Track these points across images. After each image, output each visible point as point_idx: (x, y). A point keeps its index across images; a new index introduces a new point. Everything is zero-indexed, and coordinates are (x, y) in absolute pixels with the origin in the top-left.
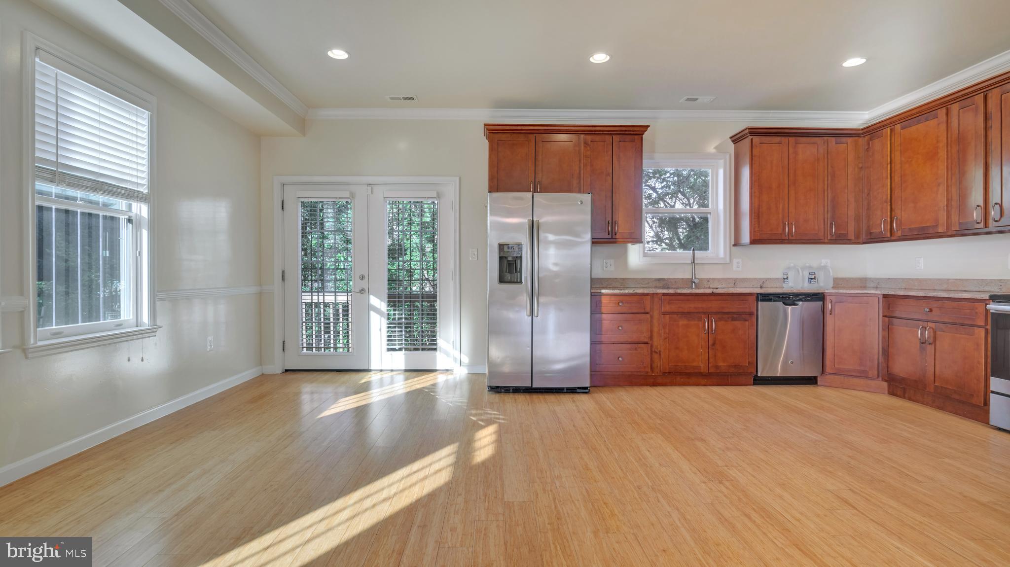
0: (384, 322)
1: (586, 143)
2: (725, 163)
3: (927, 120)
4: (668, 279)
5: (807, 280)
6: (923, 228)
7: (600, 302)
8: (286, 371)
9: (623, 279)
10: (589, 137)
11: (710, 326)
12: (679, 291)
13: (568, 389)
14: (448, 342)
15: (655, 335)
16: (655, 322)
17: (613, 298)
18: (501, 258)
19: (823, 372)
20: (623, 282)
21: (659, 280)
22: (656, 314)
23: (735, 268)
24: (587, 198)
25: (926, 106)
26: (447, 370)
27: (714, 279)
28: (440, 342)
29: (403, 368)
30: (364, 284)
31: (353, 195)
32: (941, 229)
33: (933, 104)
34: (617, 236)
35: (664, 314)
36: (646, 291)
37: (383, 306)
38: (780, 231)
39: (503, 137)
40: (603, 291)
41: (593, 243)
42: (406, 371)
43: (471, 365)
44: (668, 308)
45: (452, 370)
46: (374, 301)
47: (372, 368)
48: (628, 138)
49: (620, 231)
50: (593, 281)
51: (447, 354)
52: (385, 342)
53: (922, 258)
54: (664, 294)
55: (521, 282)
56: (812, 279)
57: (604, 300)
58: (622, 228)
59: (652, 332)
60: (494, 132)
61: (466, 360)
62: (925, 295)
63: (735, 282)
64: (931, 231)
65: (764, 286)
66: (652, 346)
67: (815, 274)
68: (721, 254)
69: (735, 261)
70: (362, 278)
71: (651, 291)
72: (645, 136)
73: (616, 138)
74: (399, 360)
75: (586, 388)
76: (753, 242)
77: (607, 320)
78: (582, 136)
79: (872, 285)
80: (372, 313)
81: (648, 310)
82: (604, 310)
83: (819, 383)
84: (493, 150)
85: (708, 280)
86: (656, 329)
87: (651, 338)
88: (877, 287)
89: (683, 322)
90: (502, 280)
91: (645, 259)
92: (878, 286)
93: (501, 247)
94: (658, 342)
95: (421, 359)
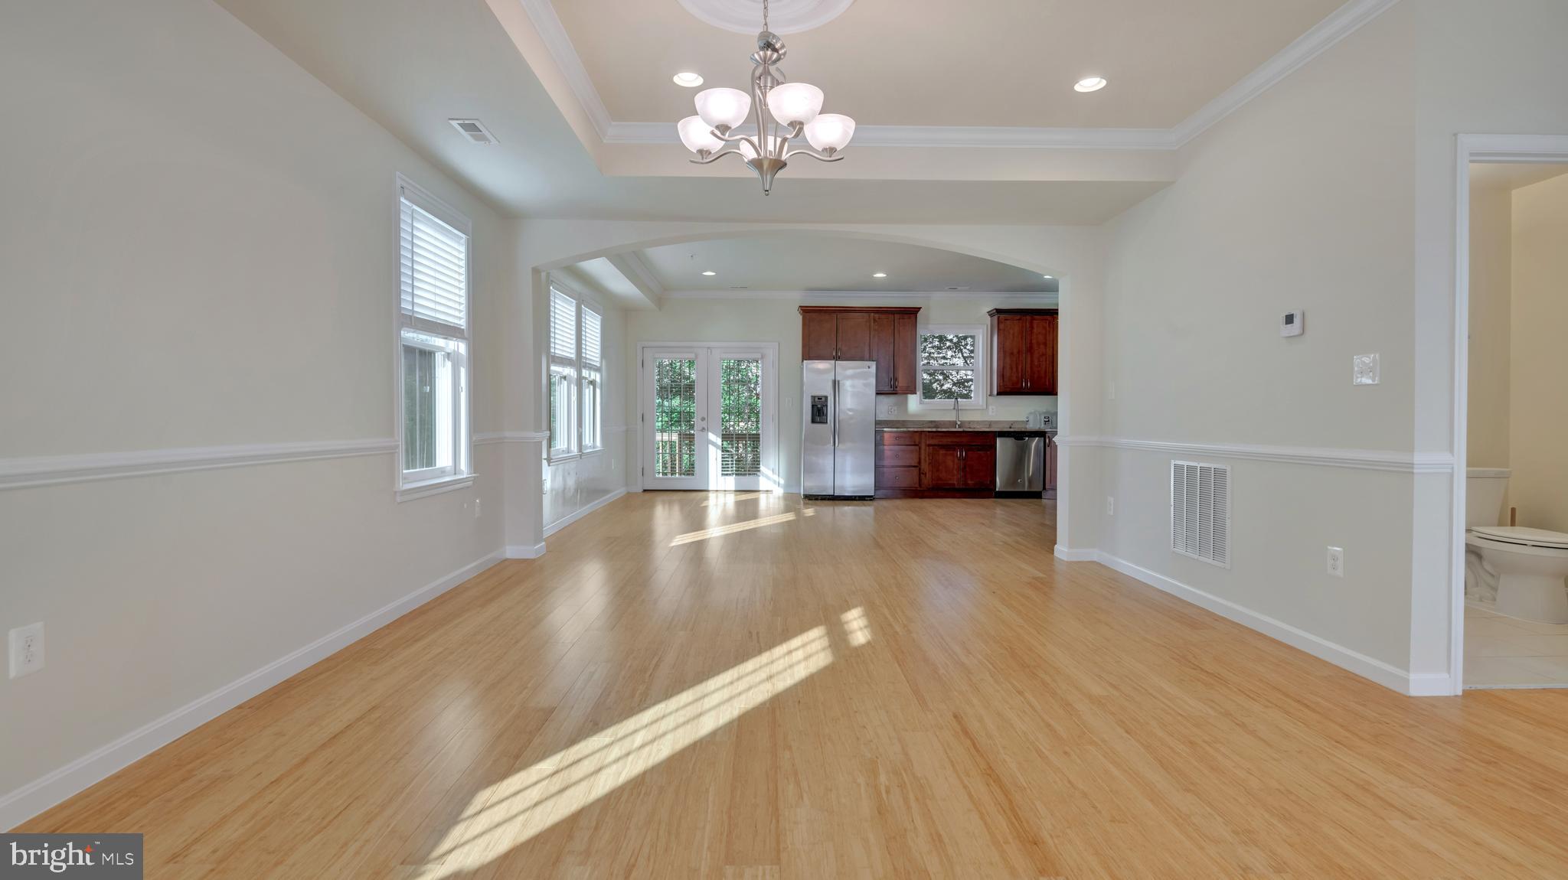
0: (720, 453)
1: (874, 320)
2: (983, 331)
4: (938, 421)
5: (1043, 422)
7: (883, 436)
8: (645, 491)
9: (904, 421)
10: (877, 316)
11: (961, 454)
12: (939, 430)
13: (859, 497)
14: (769, 469)
15: (922, 461)
16: (923, 452)
17: (892, 435)
18: (813, 406)
19: (1044, 488)
20: (903, 423)
21: (931, 422)
22: (923, 446)
23: (990, 413)
24: (873, 365)
26: (767, 491)
27: (974, 422)
28: (762, 468)
29: (734, 489)
30: (704, 424)
31: (696, 357)
34: (898, 389)
35: (929, 445)
36: (916, 430)
37: (719, 441)
38: (1020, 385)
39: (814, 315)
40: (885, 429)
41: (877, 394)
42: (736, 491)
43: (787, 486)
44: (932, 442)
45: (772, 491)
46: (712, 437)
47: (710, 489)
48: (906, 316)
49: (900, 385)
50: (878, 423)
51: (768, 478)
52: (720, 469)
54: (929, 432)
55: (827, 422)
56: (1046, 421)
57: (886, 436)
58: (902, 383)
59: (920, 459)
60: (807, 311)
61: (782, 482)
63: (990, 423)
65: (1012, 427)
66: (920, 469)
67: (1049, 418)
68: (981, 403)
69: (990, 408)
70: (703, 419)
71: (919, 430)
72: (919, 315)
73: (897, 316)
74: (731, 482)
75: (872, 496)
76: (998, 394)
77: (889, 450)
78: (872, 314)
80: (710, 446)
81: (917, 443)
82: (886, 442)
83: (1043, 497)
84: (806, 325)
85: (969, 422)
86: (923, 457)
87: (920, 463)
89: (942, 452)
90: (813, 421)
91: (921, 406)
93: (813, 397)
94: (925, 466)
95: (747, 482)
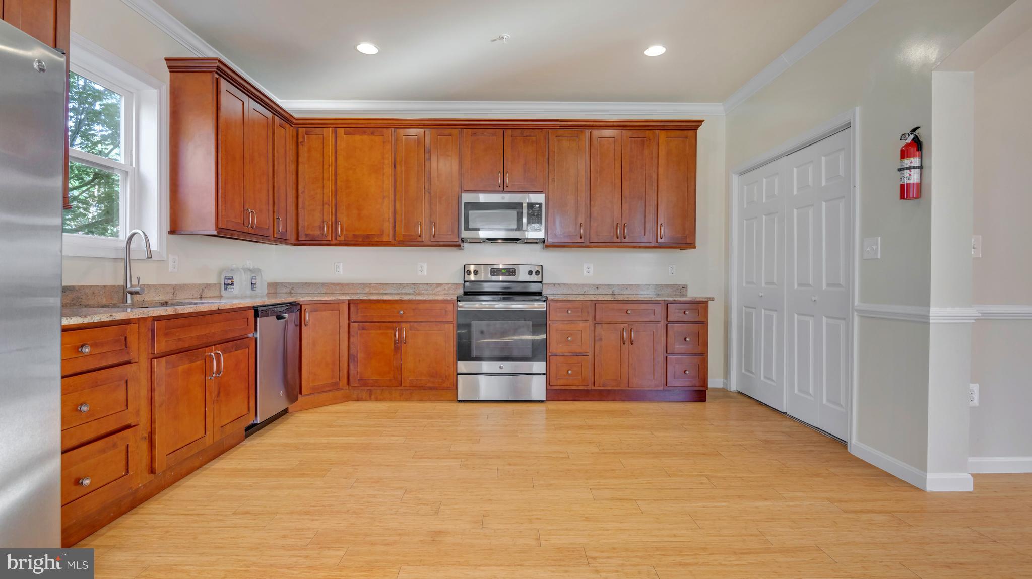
3: (372, 134)
6: (368, 236)
23: (171, 269)
25: (374, 122)
32: (385, 239)
33: (381, 122)
38: (242, 220)
53: (342, 264)
56: (229, 284)
62: (400, 298)
64: (376, 239)
65: (203, 296)
67: (233, 279)
68: (155, 246)
69: (171, 257)
79: (285, 290)
88: (291, 293)
92: (293, 291)
